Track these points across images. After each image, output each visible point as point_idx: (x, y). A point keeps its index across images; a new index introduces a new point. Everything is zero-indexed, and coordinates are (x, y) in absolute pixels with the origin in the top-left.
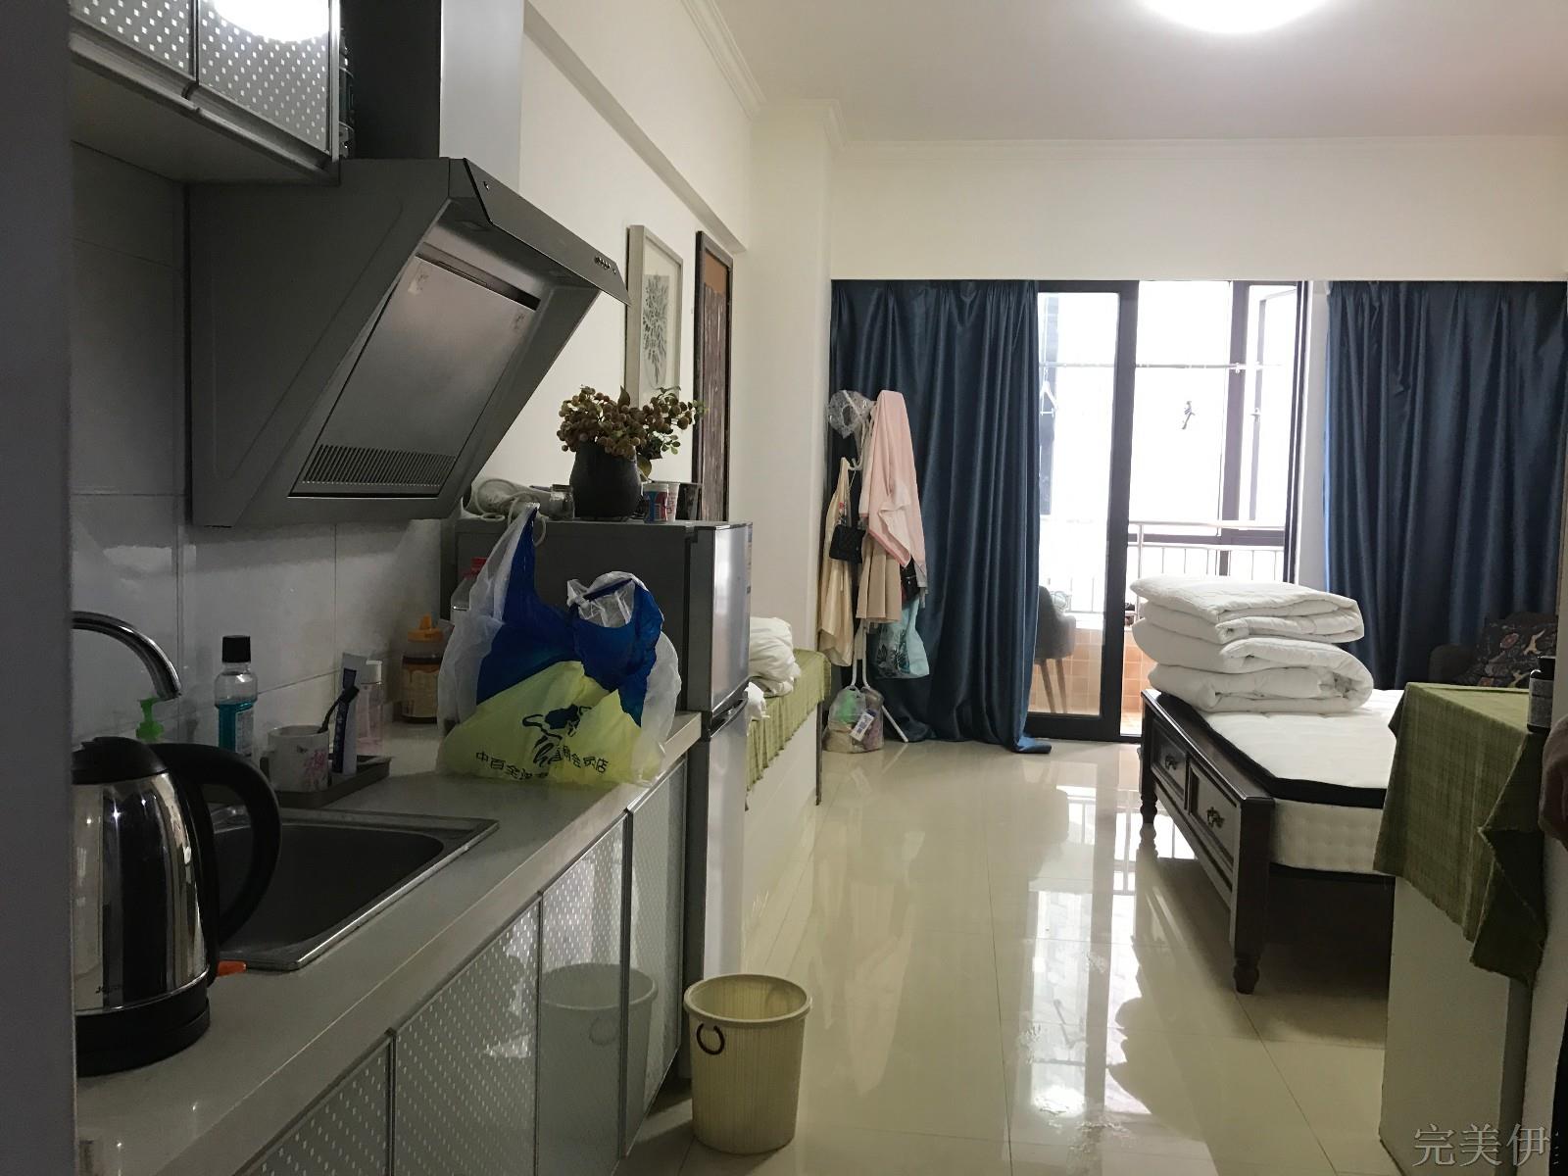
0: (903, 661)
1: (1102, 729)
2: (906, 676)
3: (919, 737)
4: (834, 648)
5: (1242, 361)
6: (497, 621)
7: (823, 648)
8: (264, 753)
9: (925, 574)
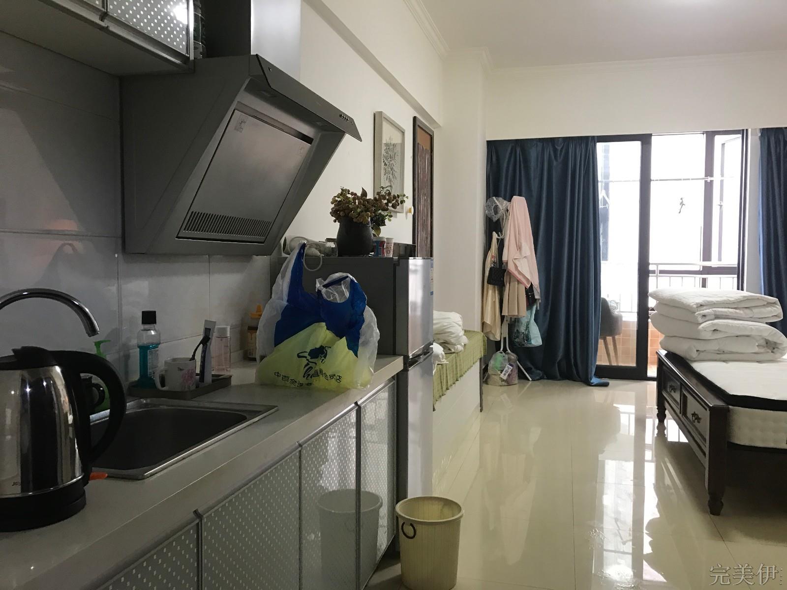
0: (527, 338)
1: (637, 374)
2: (530, 346)
3: (538, 378)
4: (490, 331)
5: (712, 176)
6: (285, 303)
7: (485, 331)
8: (162, 371)
9: (539, 292)
